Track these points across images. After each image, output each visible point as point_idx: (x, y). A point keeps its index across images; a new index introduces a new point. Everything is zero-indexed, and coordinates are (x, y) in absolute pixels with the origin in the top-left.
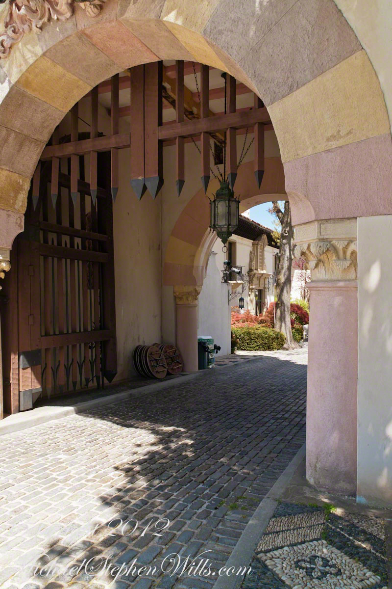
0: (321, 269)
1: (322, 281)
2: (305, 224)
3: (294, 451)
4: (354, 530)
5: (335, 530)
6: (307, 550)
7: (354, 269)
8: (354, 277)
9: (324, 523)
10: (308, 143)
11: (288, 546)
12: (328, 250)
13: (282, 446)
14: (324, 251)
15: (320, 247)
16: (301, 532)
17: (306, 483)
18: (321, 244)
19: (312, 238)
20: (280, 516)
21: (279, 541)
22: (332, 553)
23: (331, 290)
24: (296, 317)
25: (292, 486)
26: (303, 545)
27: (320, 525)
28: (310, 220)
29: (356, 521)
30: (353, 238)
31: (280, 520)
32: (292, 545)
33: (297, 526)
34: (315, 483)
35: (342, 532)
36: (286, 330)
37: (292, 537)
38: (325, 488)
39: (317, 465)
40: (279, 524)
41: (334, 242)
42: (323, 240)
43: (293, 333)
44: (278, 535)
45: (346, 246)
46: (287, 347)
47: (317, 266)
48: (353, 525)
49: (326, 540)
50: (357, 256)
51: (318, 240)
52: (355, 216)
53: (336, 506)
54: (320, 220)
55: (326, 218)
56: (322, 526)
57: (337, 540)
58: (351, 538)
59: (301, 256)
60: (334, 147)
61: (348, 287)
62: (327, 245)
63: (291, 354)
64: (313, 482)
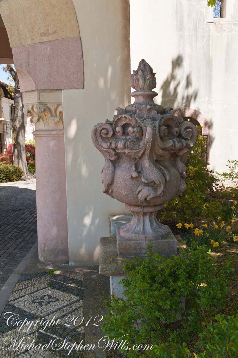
0: (42, 122)
1: (42, 131)
2: (29, 91)
3: (31, 246)
4: (66, 279)
5: (56, 282)
6: (39, 294)
7: (62, 122)
8: (62, 128)
9: (49, 280)
10: (28, 35)
11: (28, 294)
12: (45, 110)
13: (23, 244)
14: (43, 111)
15: (40, 108)
16: (35, 287)
17: (39, 261)
18: (40, 106)
19: (34, 102)
20: (22, 281)
21: (22, 293)
22: (54, 292)
23: (48, 137)
24: (30, 155)
25: (30, 265)
26: (37, 292)
27: (47, 281)
28: (32, 90)
29: (68, 275)
30: (60, 103)
31: (22, 283)
32: (30, 294)
33: (33, 284)
34: (44, 260)
35: (60, 282)
36: (22, 165)
37: (30, 290)
38: (50, 262)
39: (45, 249)
40: (22, 285)
41: (49, 105)
42: (41, 103)
43: (28, 167)
44: (21, 291)
45: (56, 108)
46: (24, 178)
47: (38, 120)
48: (66, 277)
49: (50, 287)
50: (63, 114)
51: (38, 103)
52: (61, 89)
53: (57, 270)
54: (39, 90)
55: (42, 89)
56: (48, 281)
57: (57, 286)
58: (65, 283)
59: (28, 113)
60: (45, 40)
61: (59, 135)
62: (44, 107)
63: (28, 183)
64: (43, 260)
